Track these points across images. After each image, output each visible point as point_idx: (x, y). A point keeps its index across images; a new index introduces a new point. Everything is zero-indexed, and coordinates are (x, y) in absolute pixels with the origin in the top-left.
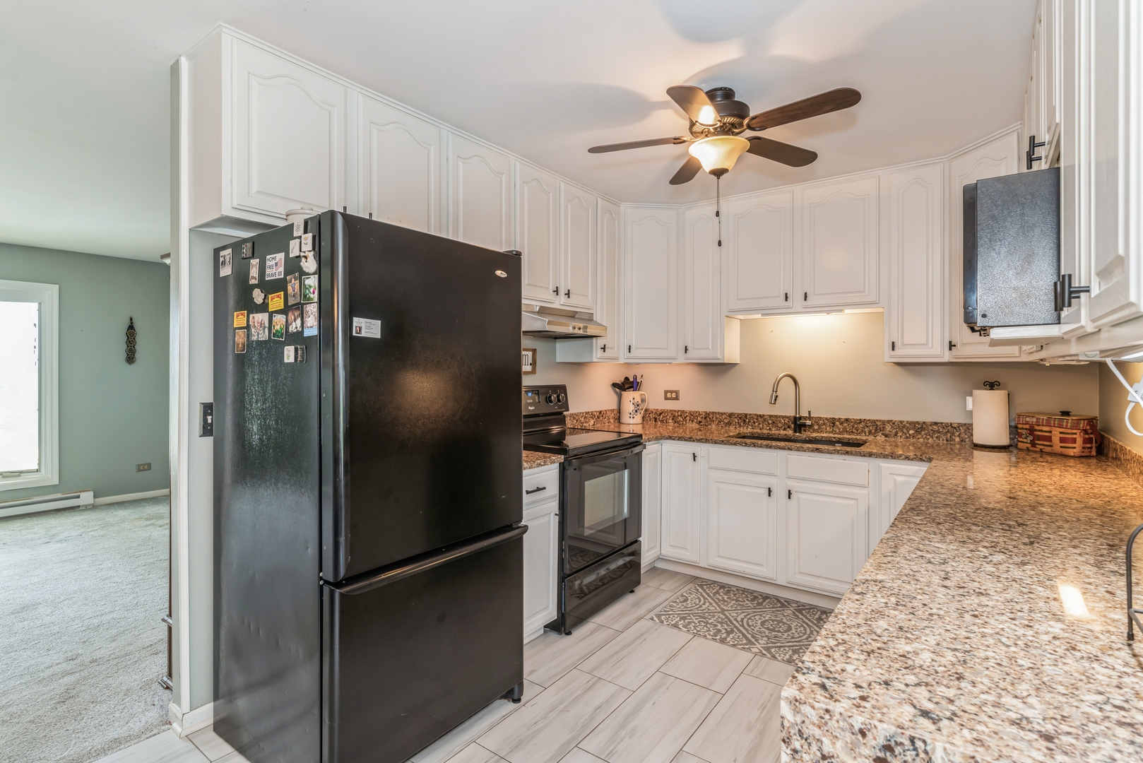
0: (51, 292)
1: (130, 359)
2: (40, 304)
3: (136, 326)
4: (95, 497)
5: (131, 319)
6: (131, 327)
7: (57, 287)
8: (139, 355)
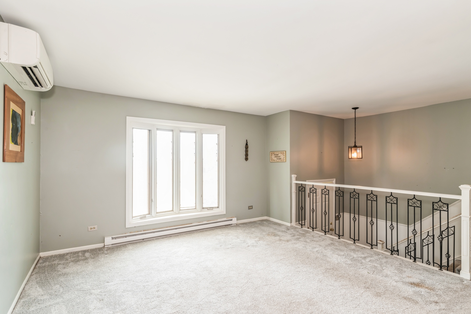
0: (222, 129)
1: (247, 159)
2: (218, 135)
3: (248, 144)
4: (237, 220)
5: (247, 141)
6: (247, 144)
7: (225, 126)
8: (249, 157)
